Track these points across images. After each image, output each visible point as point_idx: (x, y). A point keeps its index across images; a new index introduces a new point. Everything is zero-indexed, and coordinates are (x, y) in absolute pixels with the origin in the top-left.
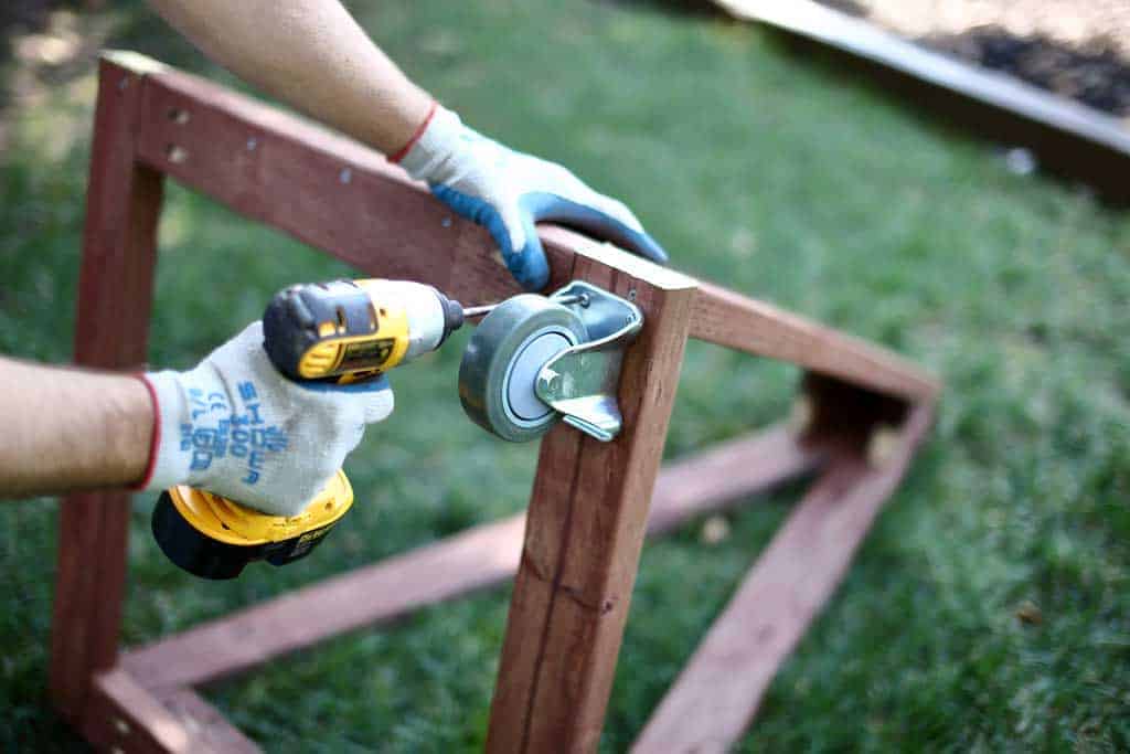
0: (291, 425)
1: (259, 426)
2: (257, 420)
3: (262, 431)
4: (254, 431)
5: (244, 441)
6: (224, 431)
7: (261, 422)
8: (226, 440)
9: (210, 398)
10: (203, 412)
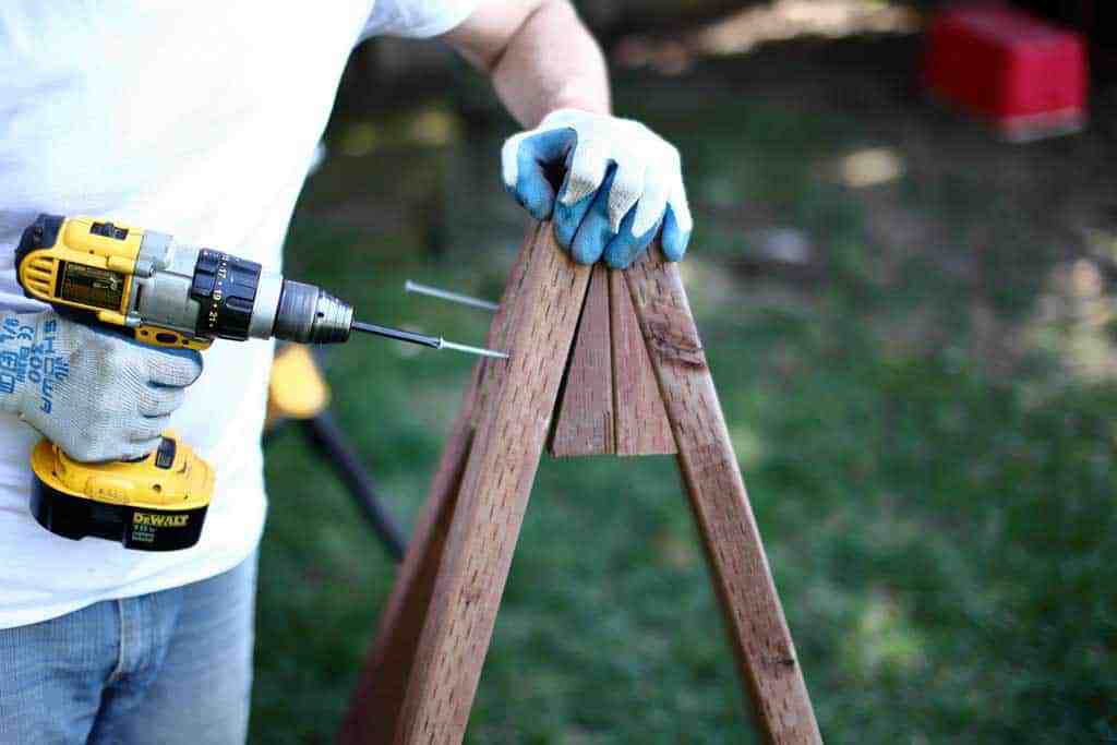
0: (74, 357)
1: (51, 355)
2: (50, 351)
3: (52, 359)
4: (46, 359)
5: (38, 367)
6: (24, 357)
7: (53, 352)
8: (25, 365)
9: (21, 329)
10: (13, 338)
